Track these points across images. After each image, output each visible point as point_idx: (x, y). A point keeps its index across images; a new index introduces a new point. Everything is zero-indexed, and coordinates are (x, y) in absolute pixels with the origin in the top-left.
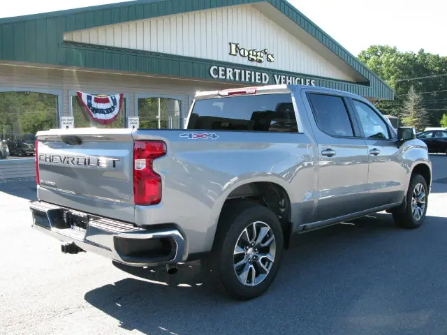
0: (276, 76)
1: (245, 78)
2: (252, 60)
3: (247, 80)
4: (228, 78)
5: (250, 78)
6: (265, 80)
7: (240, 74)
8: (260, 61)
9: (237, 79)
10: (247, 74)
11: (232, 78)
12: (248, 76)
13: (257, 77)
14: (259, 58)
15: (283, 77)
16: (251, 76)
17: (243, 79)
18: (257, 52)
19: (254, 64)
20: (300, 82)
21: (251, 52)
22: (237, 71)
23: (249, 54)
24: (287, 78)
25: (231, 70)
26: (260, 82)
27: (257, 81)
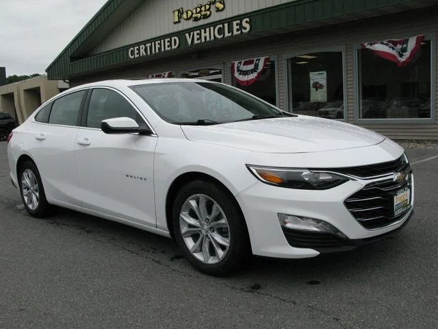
0: (187, 35)
1: (155, 51)
2: (196, 19)
3: (157, 51)
4: (141, 55)
5: (160, 49)
6: (175, 45)
7: (151, 47)
8: (205, 17)
9: (149, 53)
10: (157, 44)
11: (144, 54)
12: (157, 46)
13: (167, 44)
14: (203, 13)
15: (195, 33)
16: (161, 46)
17: (153, 52)
18: (201, 8)
19: (201, 22)
20: (221, 31)
21: (194, 11)
22: (148, 45)
23: (192, 14)
24: (203, 31)
25: (143, 46)
26: (169, 48)
27: (167, 49)
